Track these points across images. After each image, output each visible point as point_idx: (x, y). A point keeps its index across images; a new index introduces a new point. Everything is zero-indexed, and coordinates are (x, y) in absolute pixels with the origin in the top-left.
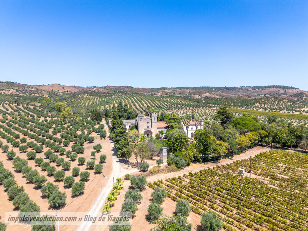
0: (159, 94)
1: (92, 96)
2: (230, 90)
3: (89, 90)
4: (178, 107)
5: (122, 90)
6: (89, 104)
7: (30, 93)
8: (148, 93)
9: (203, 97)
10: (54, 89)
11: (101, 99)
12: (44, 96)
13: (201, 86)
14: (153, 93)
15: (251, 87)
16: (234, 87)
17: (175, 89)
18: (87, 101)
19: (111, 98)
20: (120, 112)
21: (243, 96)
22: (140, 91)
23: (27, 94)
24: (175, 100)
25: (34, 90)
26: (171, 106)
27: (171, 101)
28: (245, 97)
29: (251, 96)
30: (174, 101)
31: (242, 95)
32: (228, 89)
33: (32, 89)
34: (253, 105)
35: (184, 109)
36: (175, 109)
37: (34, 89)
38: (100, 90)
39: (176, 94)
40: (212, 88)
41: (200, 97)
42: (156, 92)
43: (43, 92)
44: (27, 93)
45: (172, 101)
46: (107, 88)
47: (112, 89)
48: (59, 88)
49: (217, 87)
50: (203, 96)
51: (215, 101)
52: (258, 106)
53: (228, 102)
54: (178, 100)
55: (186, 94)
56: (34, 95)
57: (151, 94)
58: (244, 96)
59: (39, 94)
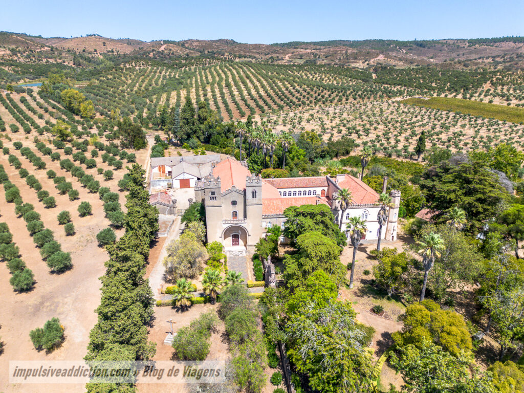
0: (287, 57)
1: (152, 65)
2: (424, 47)
3: (152, 48)
4: (323, 97)
5: (216, 48)
6: (140, 86)
7: (39, 56)
8: (266, 55)
9: (374, 66)
10: (87, 47)
11: (168, 73)
12: (65, 64)
13: (369, 39)
14: (275, 55)
15: (464, 40)
16: (433, 41)
17: (318, 47)
18: (139, 78)
19: (190, 70)
20: (188, 123)
21: (453, 62)
22: (248, 52)
23: (34, 59)
24: (317, 76)
25: (46, 52)
26: (308, 93)
27: (308, 77)
28: (457, 66)
29: (469, 62)
30: (314, 79)
31: (450, 60)
32: (421, 45)
33: (43, 49)
34: (478, 87)
35: (336, 101)
36: (316, 104)
37: (46, 48)
38: (172, 49)
39: (319, 58)
40: (390, 42)
41: (365, 66)
42: (280, 53)
43: (64, 54)
44: (34, 56)
45: (311, 77)
46: (186, 45)
47: (196, 46)
48: (97, 45)
49: (399, 40)
50: (372, 62)
51: (398, 75)
52: (490, 90)
53: (424, 78)
54: (323, 76)
55: (338, 57)
56: (48, 61)
57: (270, 58)
58: (455, 63)
59: (55, 58)
